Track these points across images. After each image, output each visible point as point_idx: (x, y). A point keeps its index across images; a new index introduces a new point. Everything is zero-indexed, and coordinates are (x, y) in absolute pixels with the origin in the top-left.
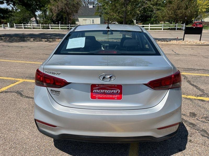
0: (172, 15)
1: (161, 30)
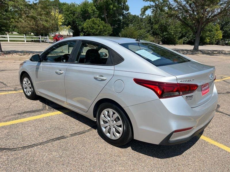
0: (34, 27)
1: (23, 41)
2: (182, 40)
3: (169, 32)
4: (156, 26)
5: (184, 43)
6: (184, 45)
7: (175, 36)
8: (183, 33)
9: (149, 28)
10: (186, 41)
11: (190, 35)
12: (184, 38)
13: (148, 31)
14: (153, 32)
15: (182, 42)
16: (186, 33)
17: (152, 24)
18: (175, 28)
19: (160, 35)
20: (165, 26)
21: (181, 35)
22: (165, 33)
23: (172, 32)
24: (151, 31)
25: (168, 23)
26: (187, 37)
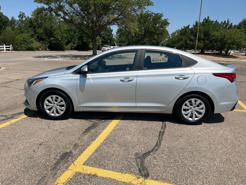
2: (69, 46)
3: (56, 38)
4: (41, 31)
5: (72, 49)
6: (72, 51)
7: (62, 42)
8: (69, 38)
9: (33, 33)
10: (72, 46)
11: (75, 40)
12: (70, 44)
13: (32, 36)
14: (38, 37)
15: (70, 48)
16: (71, 39)
17: (34, 27)
18: (61, 33)
19: (47, 41)
20: (50, 31)
21: (66, 41)
22: (52, 39)
23: (59, 37)
24: (35, 35)
25: (53, 28)
26: (73, 43)
